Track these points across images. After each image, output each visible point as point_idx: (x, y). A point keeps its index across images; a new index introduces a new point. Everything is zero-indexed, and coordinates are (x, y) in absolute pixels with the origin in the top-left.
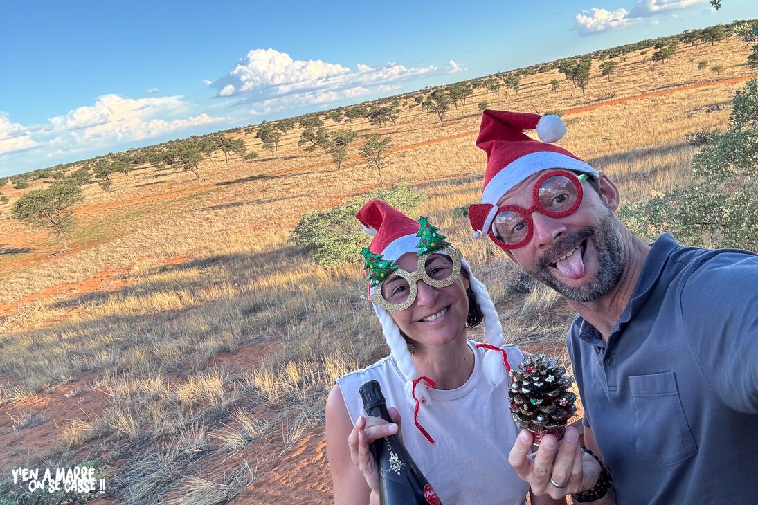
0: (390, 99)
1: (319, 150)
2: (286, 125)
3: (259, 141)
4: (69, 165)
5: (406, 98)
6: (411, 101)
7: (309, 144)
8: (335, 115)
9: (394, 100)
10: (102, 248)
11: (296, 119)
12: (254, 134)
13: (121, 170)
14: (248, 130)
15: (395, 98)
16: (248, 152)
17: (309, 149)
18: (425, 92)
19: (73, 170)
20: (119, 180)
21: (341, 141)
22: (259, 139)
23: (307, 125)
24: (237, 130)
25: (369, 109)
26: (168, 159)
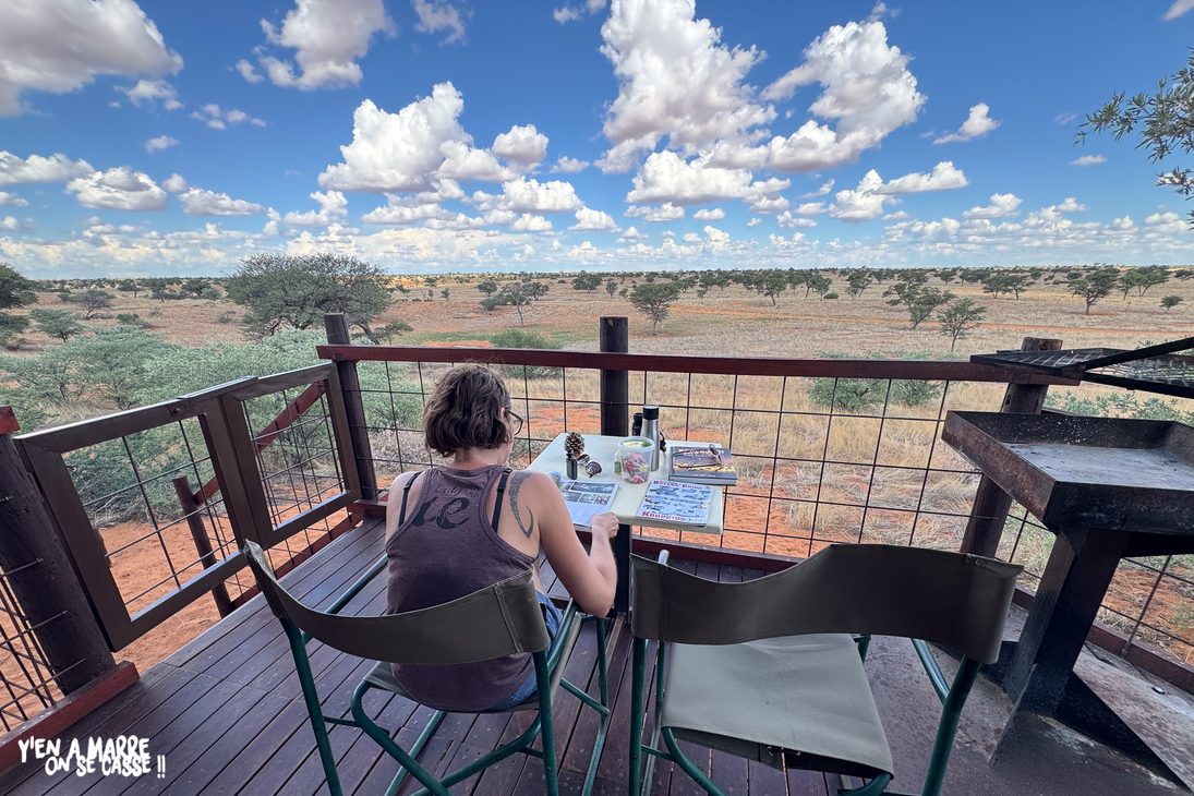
0: (1031, 270)
1: (901, 305)
3: (848, 284)
4: (687, 273)
5: (1056, 272)
6: (1059, 277)
7: (896, 297)
9: (1037, 273)
10: (676, 339)
11: (899, 271)
13: (719, 285)
14: (843, 273)
15: (1040, 270)
16: (830, 291)
17: (894, 303)
18: (1090, 269)
19: (688, 276)
20: (714, 293)
21: (933, 300)
23: (906, 279)
24: (834, 271)
25: (995, 275)
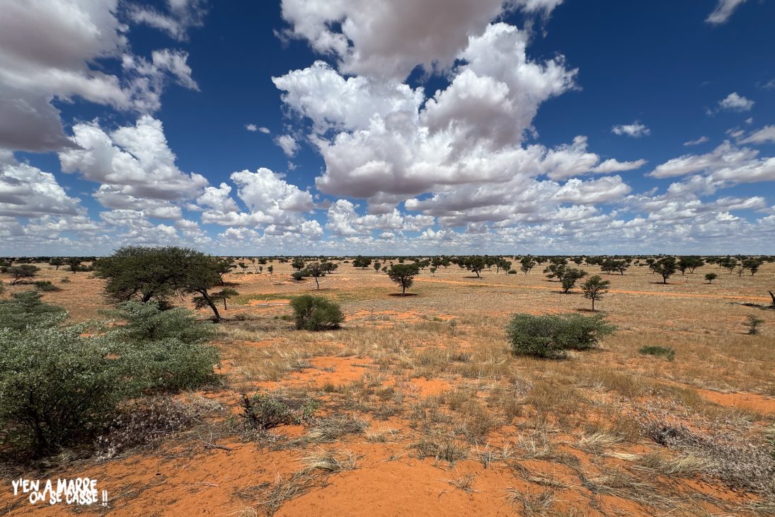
0: (625, 257)
1: (555, 278)
2: (541, 259)
3: (521, 265)
4: (424, 257)
5: (639, 258)
6: (642, 261)
7: (552, 273)
8: (578, 260)
9: (629, 259)
11: (550, 257)
12: (520, 261)
13: (444, 265)
14: (517, 258)
15: (630, 257)
16: (511, 269)
17: (551, 276)
18: (657, 257)
19: (424, 259)
20: (441, 270)
21: (574, 276)
22: (521, 264)
23: (555, 262)
24: (512, 257)
25: (604, 260)
26: (468, 265)
